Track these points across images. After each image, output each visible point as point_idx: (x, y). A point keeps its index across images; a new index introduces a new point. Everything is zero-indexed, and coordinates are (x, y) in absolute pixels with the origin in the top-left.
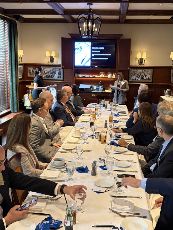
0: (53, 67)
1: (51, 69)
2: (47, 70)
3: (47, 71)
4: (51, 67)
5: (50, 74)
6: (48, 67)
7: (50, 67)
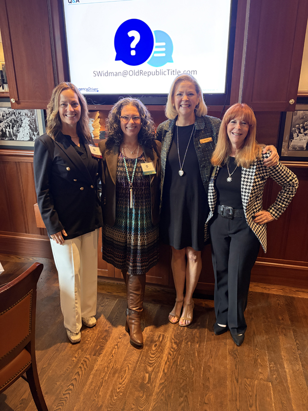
1: (6, 110)
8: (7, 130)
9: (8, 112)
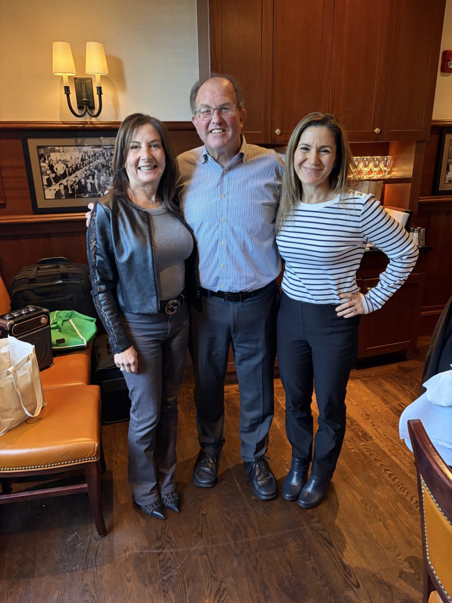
0: (95, 141)
1: (90, 150)
2: (67, 157)
3: (65, 162)
4: (88, 141)
5: (87, 177)
6: (72, 141)
7: (79, 140)
8: (88, 181)
9: (92, 154)
